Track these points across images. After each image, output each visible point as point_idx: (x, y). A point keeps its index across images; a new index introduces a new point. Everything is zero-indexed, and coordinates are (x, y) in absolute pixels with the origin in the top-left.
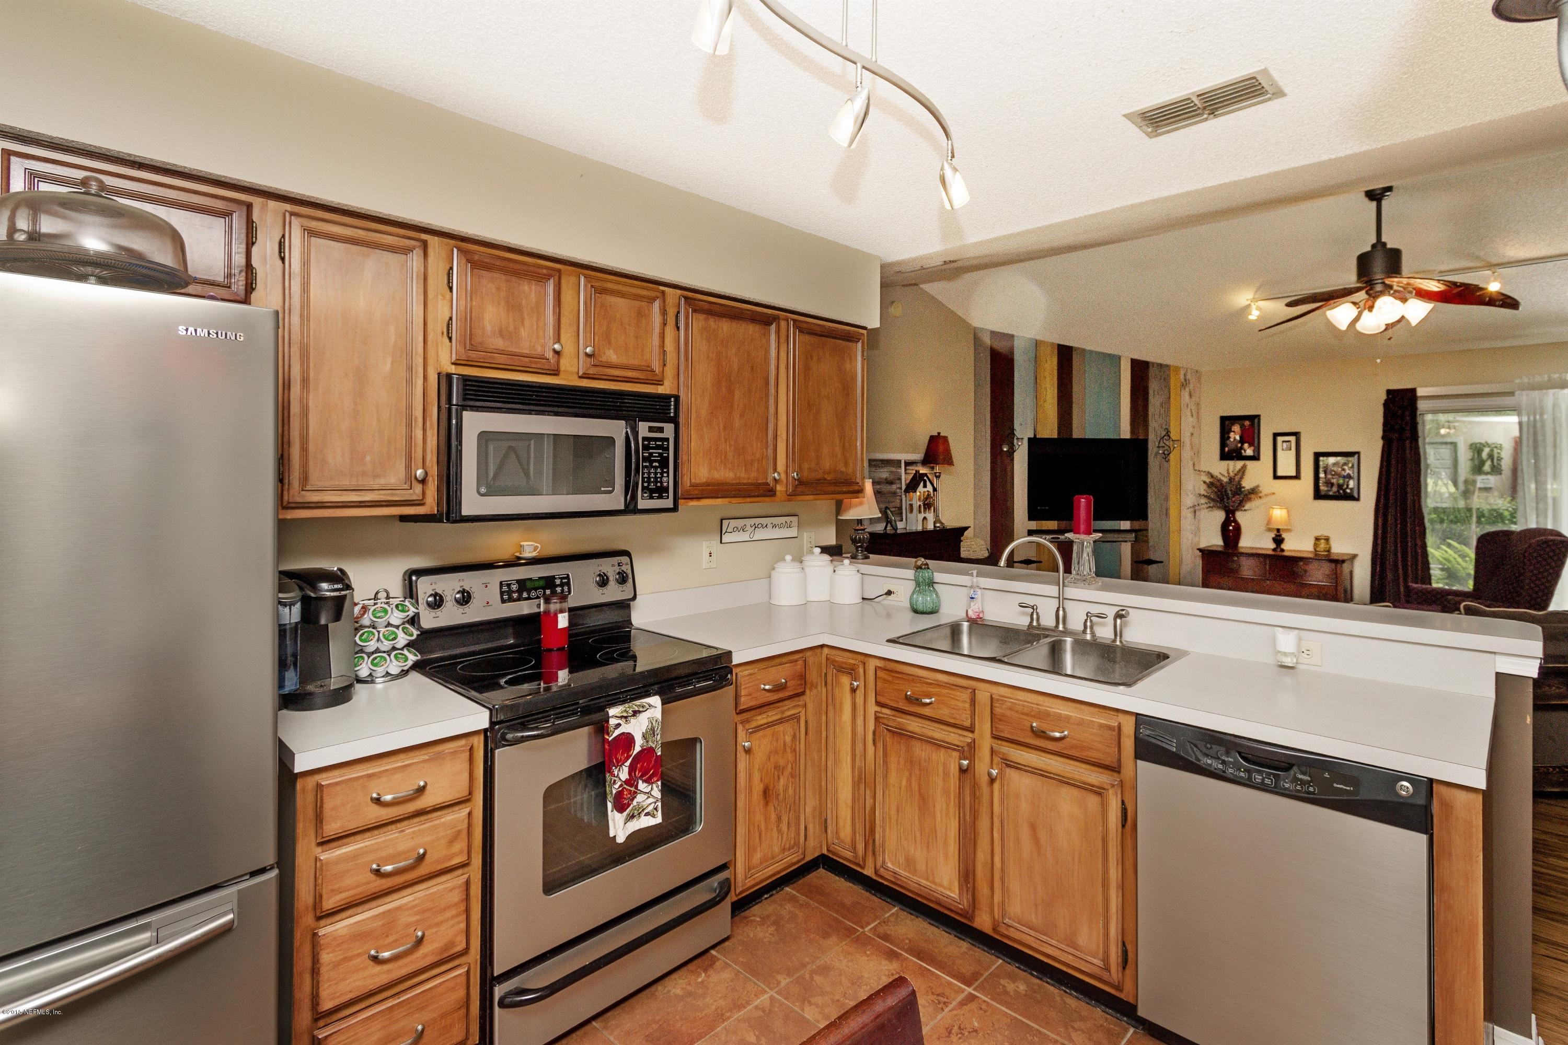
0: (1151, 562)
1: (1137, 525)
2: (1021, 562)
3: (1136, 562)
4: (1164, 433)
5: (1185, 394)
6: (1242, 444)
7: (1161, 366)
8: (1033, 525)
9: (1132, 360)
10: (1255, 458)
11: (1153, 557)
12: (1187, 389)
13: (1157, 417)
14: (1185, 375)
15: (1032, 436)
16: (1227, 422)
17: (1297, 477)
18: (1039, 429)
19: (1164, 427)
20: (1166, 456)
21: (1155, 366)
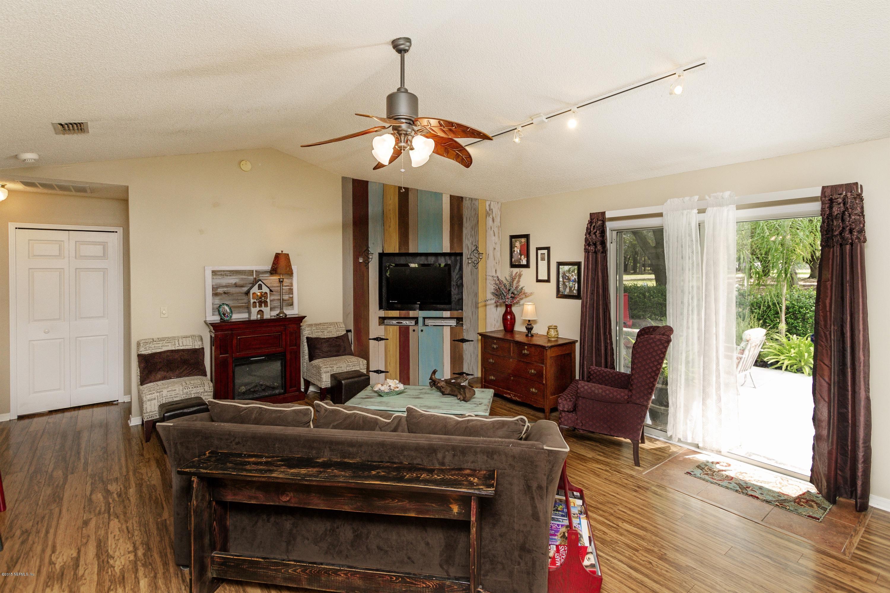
0: (463, 341)
1: (456, 314)
2: (374, 339)
3: (454, 341)
4: (474, 248)
5: (490, 220)
6: (521, 256)
7: (471, 199)
8: (382, 313)
9: (451, 196)
10: (527, 266)
11: (465, 338)
12: (491, 216)
13: (469, 236)
14: (489, 205)
15: (381, 252)
16: (513, 240)
17: (548, 281)
18: (386, 247)
19: (474, 244)
20: (476, 265)
21: (467, 199)
